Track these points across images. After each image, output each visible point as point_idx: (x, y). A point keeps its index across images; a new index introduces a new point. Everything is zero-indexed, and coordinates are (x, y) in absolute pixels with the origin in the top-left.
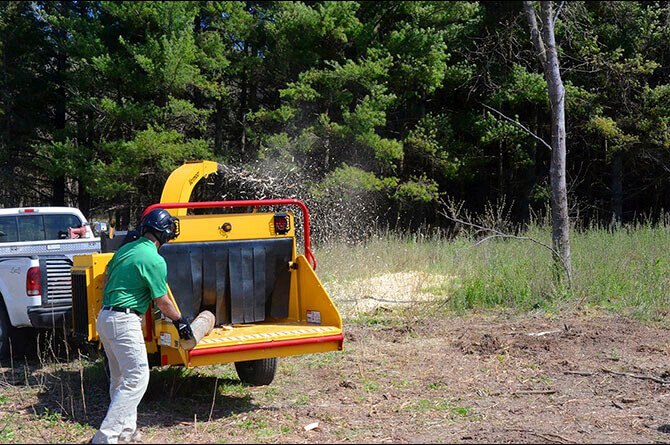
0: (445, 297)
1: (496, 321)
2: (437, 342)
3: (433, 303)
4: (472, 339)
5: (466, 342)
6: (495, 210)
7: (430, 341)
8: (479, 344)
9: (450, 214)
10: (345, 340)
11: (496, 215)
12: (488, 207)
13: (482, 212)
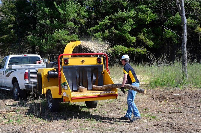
0: (148, 83)
1: (164, 91)
2: (146, 97)
3: (145, 85)
4: (157, 96)
5: (155, 96)
6: (164, 57)
7: (144, 96)
8: (159, 97)
9: (150, 57)
10: (118, 95)
11: (164, 58)
12: (162, 55)
13: (159, 57)
